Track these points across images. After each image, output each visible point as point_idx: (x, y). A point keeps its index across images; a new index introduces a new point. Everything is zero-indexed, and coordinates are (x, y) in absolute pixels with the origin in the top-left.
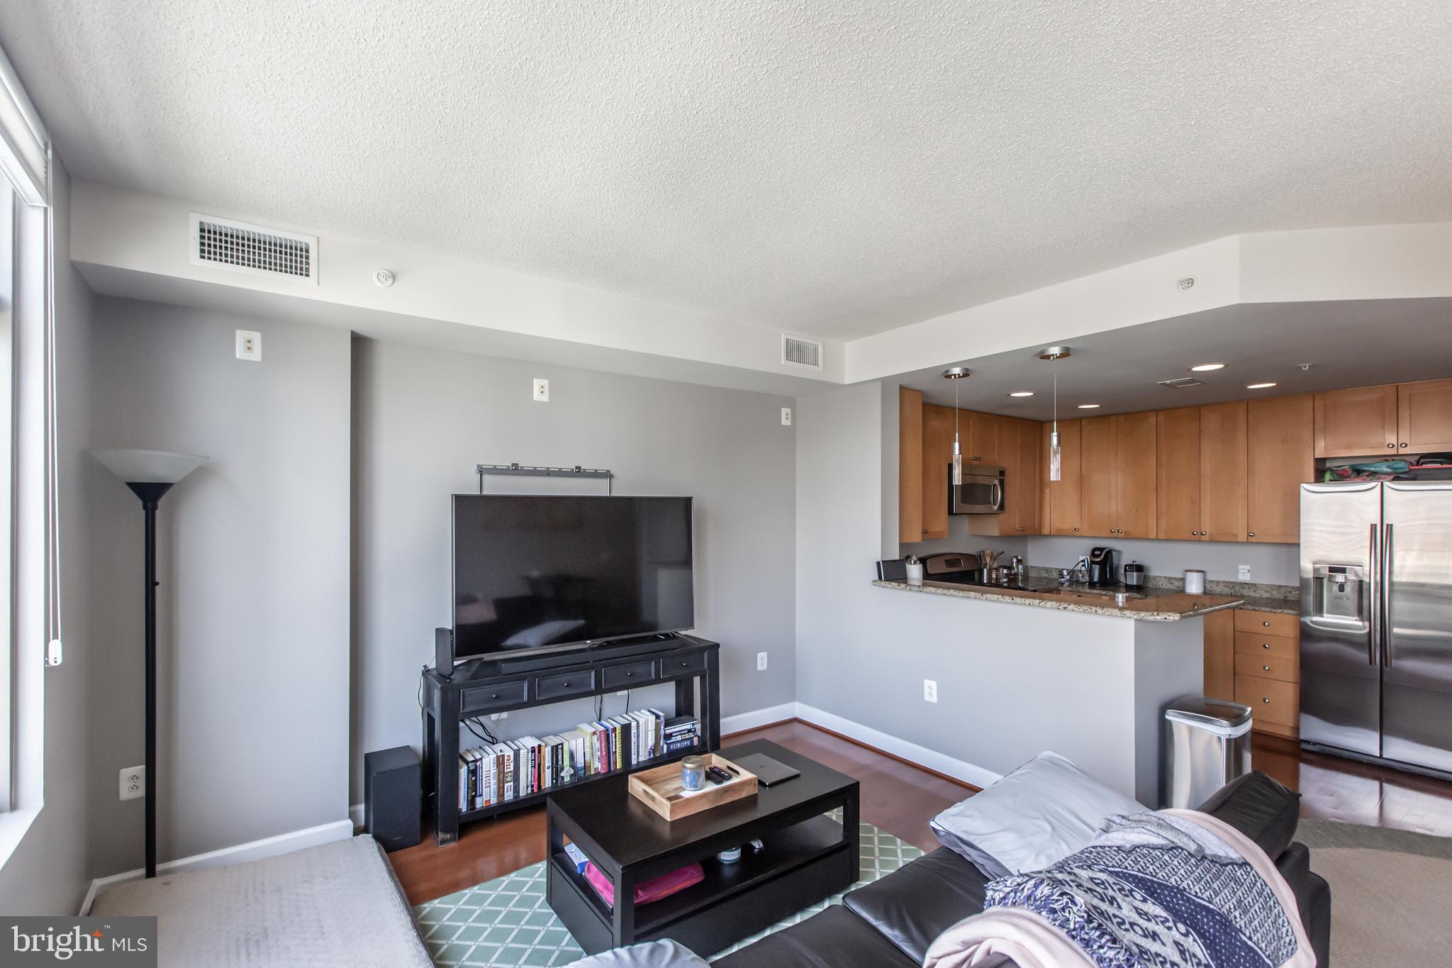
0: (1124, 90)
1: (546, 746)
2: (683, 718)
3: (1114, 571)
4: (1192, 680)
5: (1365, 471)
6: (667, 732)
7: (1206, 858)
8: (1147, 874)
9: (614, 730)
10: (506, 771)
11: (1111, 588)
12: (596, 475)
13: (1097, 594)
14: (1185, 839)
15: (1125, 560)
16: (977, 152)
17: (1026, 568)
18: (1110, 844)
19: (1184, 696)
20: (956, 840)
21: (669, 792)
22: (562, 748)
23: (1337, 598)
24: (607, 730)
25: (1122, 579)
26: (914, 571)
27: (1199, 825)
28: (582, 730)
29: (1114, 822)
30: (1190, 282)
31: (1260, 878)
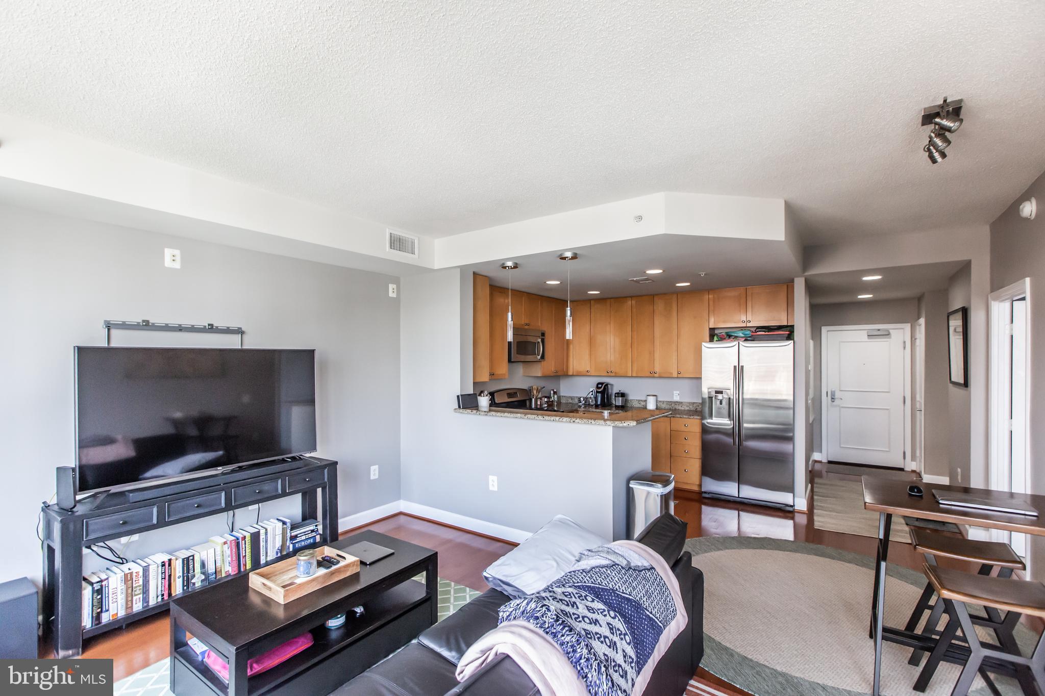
0: (593, 91)
1: (176, 559)
2: (307, 521)
3: (609, 398)
4: (645, 462)
5: (732, 336)
6: (293, 534)
7: (631, 568)
8: (596, 584)
9: (244, 538)
10: (134, 586)
11: (607, 408)
12: (228, 331)
13: (598, 412)
14: (621, 559)
15: (615, 390)
16: (509, 115)
17: (559, 397)
18: (579, 569)
19: (641, 471)
20: (499, 582)
21: (286, 581)
22: (193, 560)
23: (719, 408)
24: (238, 539)
25: (614, 402)
26: (484, 401)
27: (630, 549)
28: (213, 542)
29: (584, 555)
30: (640, 218)
31: (659, 575)
